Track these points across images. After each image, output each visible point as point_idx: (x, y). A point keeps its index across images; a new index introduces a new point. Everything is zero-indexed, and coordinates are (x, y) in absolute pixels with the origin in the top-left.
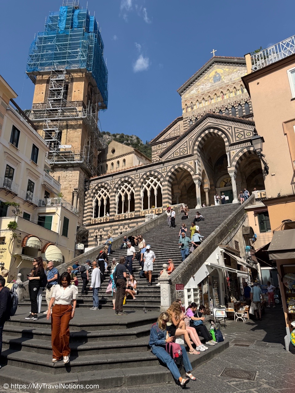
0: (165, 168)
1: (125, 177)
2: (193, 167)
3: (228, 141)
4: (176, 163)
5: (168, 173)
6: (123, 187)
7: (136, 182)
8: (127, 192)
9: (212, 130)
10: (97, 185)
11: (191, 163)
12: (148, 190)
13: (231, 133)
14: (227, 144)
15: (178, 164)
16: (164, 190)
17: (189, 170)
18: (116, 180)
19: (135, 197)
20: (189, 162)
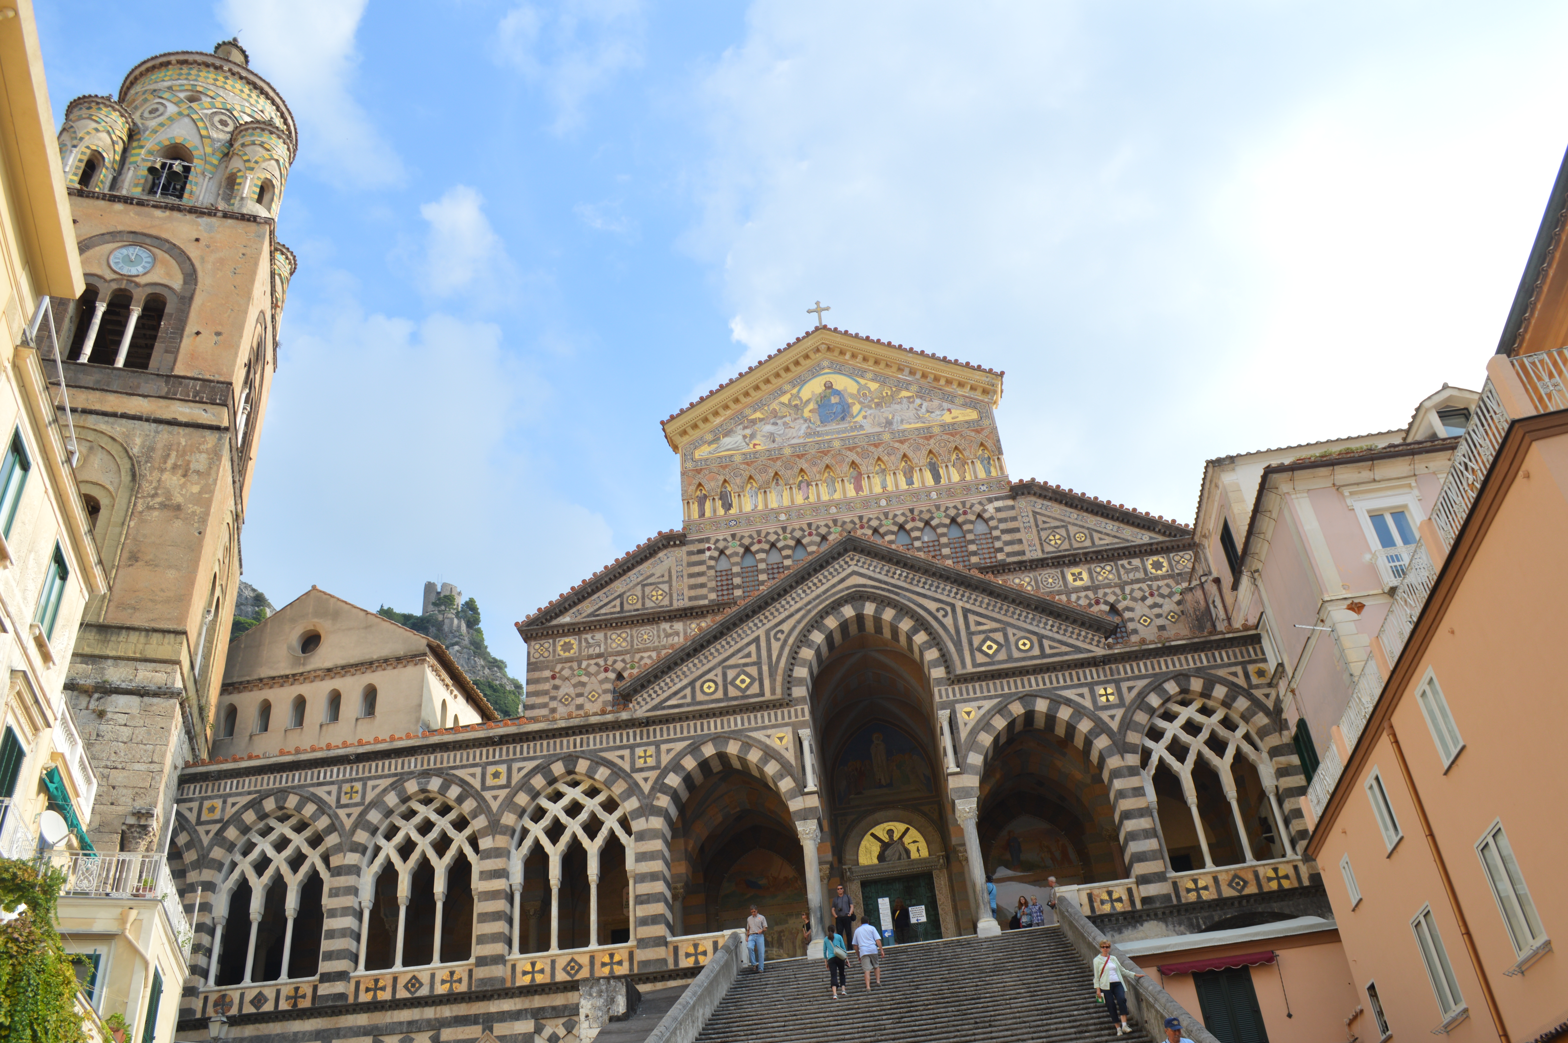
0: (651, 750)
1: (426, 774)
2: (790, 756)
3: (946, 661)
4: (706, 731)
5: (664, 773)
6: (408, 829)
7: (488, 807)
8: (432, 855)
9: (869, 609)
10: (255, 804)
11: (781, 739)
12: (555, 853)
13: (953, 631)
14: (938, 673)
15: (716, 739)
16: (641, 857)
17: (771, 768)
18: (374, 788)
19: (477, 885)
20: (769, 732)
